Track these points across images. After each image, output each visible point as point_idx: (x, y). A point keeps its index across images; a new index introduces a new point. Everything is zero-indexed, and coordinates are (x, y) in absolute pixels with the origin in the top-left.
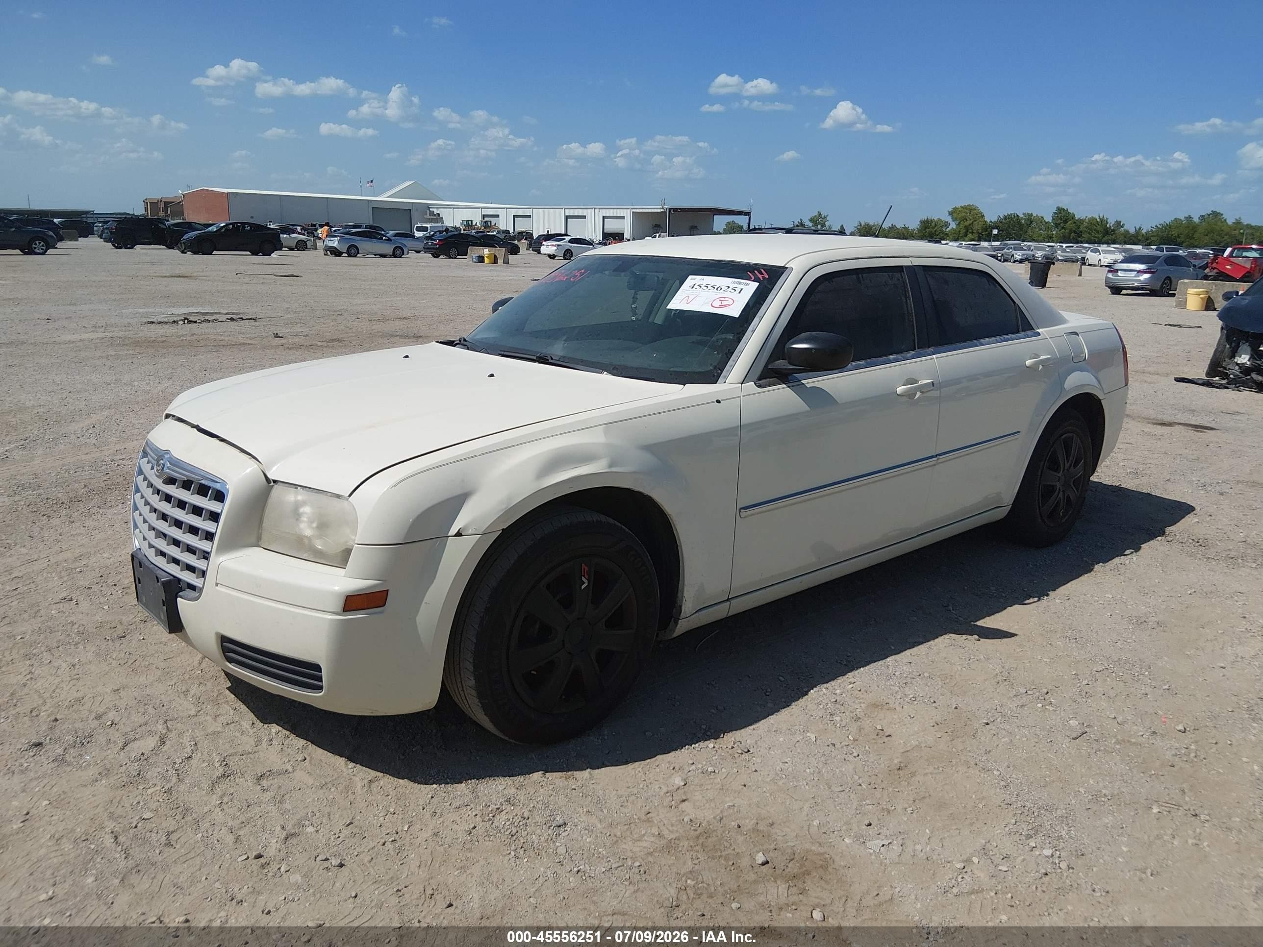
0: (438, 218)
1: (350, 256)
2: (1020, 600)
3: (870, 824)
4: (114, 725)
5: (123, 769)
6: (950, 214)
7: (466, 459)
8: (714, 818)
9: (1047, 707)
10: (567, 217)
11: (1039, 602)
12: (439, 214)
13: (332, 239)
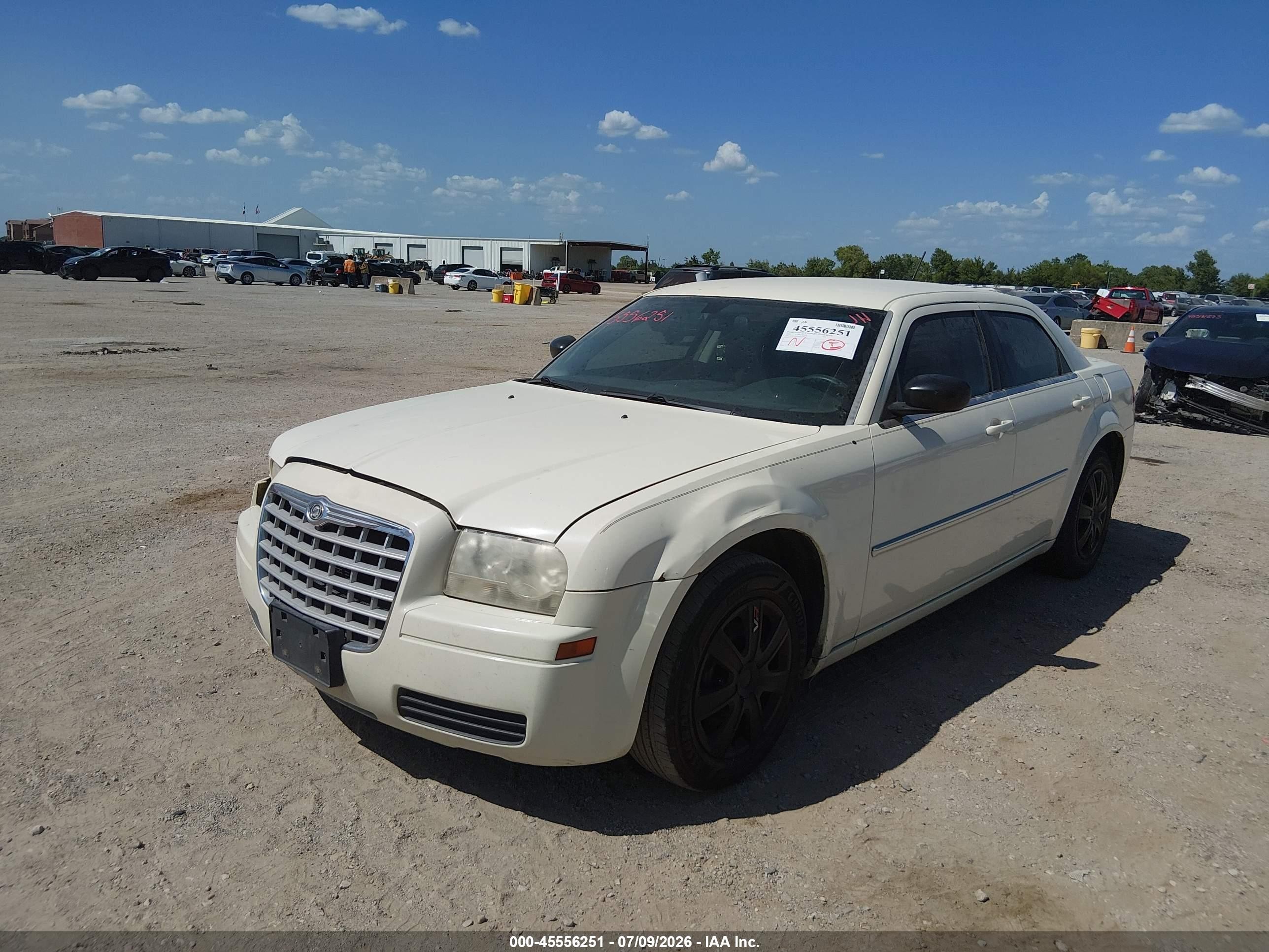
0: (328, 246)
1: (244, 283)
2: (1083, 630)
3: (1061, 856)
4: (255, 788)
5: (290, 835)
6: (835, 254)
7: (661, 503)
8: (915, 858)
9: (1160, 733)
10: (463, 248)
11: (1100, 632)
12: (328, 242)
13: (225, 265)
